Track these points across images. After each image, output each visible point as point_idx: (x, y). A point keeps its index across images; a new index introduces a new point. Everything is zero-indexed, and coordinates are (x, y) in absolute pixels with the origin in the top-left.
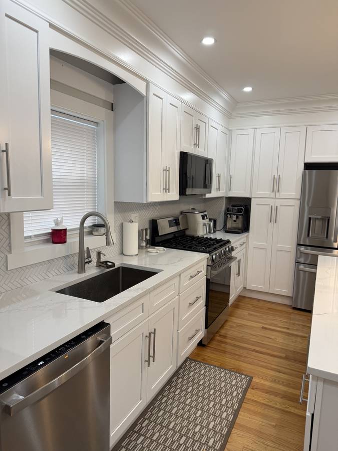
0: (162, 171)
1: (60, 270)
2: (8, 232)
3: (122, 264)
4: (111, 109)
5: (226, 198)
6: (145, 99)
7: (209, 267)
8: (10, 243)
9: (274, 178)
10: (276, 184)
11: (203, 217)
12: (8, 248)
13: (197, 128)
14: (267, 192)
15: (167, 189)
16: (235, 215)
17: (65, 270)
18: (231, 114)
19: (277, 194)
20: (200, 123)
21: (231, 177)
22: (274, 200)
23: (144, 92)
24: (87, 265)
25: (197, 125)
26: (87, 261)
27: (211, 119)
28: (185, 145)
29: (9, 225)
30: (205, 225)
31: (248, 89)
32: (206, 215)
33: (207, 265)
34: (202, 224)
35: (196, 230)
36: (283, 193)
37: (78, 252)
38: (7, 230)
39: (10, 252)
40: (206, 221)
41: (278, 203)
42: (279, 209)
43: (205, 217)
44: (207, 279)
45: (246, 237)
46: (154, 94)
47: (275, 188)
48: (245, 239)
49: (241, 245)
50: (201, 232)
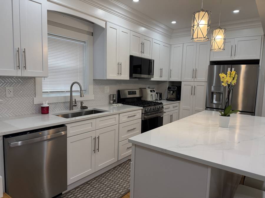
0: (117, 64)
1: (61, 108)
2: (34, 88)
3: (94, 109)
4: (92, 35)
5: (169, 82)
6: (105, 29)
7: (143, 114)
8: (35, 93)
9: (193, 70)
10: (195, 73)
11: (151, 91)
12: (34, 95)
13: (143, 44)
14: (190, 78)
15: (119, 73)
16: (172, 91)
17: (64, 108)
18: (171, 36)
19: (195, 79)
20: (144, 41)
21: (171, 70)
22: (193, 82)
23: (104, 27)
24: (74, 107)
25: (142, 42)
26: (74, 105)
27: (154, 39)
28: (133, 52)
29: (35, 85)
30: (152, 95)
31: (174, 22)
32: (154, 90)
33: (142, 113)
34: (150, 95)
35: (146, 98)
36: (198, 79)
37: (69, 101)
38: (34, 87)
39: (35, 97)
40: (154, 94)
41: (196, 84)
42: (196, 88)
43: (153, 91)
44: (142, 120)
45: (178, 103)
46: (110, 27)
47: (194, 76)
48: (178, 104)
49: (173, 107)
50: (149, 99)
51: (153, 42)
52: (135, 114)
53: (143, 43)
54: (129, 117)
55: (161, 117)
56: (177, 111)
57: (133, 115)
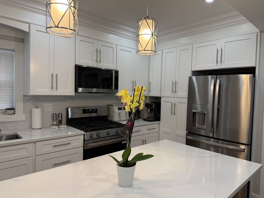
0: (50, 76)
5: (149, 97)
6: (29, 33)
9: (173, 83)
10: (174, 87)
11: (120, 109)
14: (169, 93)
15: (54, 88)
16: (149, 108)
19: (175, 94)
20: (101, 48)
21: (150, 83)
22: (174, 98)
25: (97, 49)
27: (119, 45)
33: (84, 140)
34: (118, 113)
36: (179, 94)
41: (176, 101)
42: (176, 106)
43: (123, 109)
44: (84, 149)
45: (158, 124)
46: (36, 30)
47: (174, 90)
48: (157, 126)
49: (148, 129)
50: (116, 119)
51: (118, 50)
52: (69, 142)
53: (99, 50)
54: (55, 146)
55: (123, 143)
56: (156, 134)
57: (67, 143)
